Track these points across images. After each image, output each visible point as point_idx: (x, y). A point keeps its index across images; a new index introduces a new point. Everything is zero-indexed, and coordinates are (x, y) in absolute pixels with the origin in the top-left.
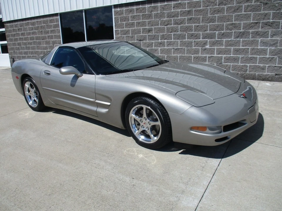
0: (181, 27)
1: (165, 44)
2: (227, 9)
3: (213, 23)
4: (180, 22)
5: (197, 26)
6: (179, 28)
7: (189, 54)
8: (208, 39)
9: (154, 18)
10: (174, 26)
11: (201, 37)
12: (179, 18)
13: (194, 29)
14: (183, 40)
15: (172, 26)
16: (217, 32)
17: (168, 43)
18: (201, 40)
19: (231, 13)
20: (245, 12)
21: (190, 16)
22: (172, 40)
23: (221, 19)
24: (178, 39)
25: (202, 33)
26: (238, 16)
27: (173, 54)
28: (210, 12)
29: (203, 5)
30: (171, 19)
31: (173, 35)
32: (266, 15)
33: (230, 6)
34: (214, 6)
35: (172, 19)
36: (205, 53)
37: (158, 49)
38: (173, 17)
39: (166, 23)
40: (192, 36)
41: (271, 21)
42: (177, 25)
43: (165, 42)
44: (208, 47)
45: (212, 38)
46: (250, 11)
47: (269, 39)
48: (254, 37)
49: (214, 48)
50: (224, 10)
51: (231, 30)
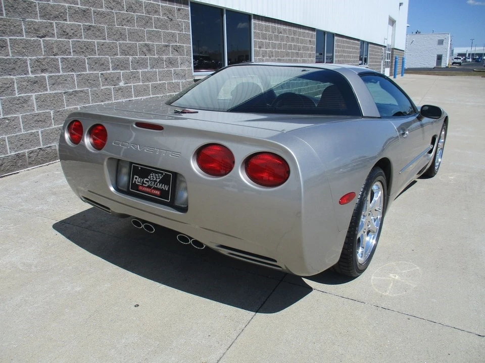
0: (74, 43)
1: (46, 84)
2: (137, 18)
3: (123, 40)
4: (72, 31)
5: (103, 45)
6: (71, 46)
7: (97, 102)
8: (121, 70)
9: (7, 14)
10: (61, 39)
11: (111, 65)
12: (68, 23)
13: (98, 50)
14: (82, 73)
15: (56, 39)
16: (131, 58)
17: (53, 81)
18: (111, 71)
19: (142, 26)
20: (156, 28)
21: (86, 22)
22: (61, 73)
23: (133, 35)
24: (73, 70)
25: (111, 58)
26: (149, 32)
27: (67, 106)
28: (117, 19)
29: (105, 4)
30: (51, 23)
31: (60, 60)
32: (173, 35)
33: (139, 14)
34: (121, 10)
35: (54, 22)
36: (120, 97)
37: (29, 97)
38: (56, 17)
39: (43, 32)
40: (96, 63)
41: (178, 44)
42: (66, 38)
43: (44, 77)
44: (122, 84)
45: (125, 68)
46: (160, 28)
47: (180, 68)
48: (167, 67)
49: (131, 86)
50: (134, 20)
51: (146, 55)
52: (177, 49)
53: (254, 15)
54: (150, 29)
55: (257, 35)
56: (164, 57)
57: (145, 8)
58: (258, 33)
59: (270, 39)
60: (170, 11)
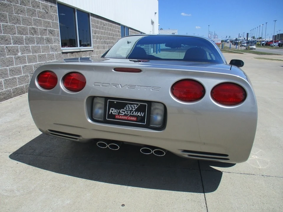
2: (27, 10)
3: (19, 24)
5: (6, 27)
7: (4, 67)
8: (19, 44)
11: (12, 41)
13: (3, 30)
16: (24, 37)
18: (12, 45)
19: (30, 15)
20: (38, 17)
23: (25, 21)
25: (12, 36)
26: (35, 20)
28: (14, 9)
32: (49, 23)
33: (28, 7)
34: (16, 4)
36: (19, 63)
41: (52, 29)
44: (19, 54)
45: (21, 43)
46: (41, 17)
47: (53, 45)
48: (46, 43)
49: (25, 56)
50: (25, 11)
51: (33, 35)
52: (51, 32)
53: (91, 13)
54: (35, 18)
55: (93, 27)
56: (44, 37)
57: (31, 3)
58: (94, 25)
59: (100, 28)
60: (46, 7)
